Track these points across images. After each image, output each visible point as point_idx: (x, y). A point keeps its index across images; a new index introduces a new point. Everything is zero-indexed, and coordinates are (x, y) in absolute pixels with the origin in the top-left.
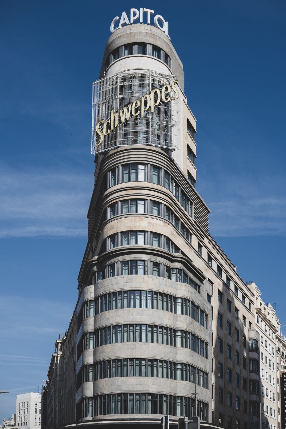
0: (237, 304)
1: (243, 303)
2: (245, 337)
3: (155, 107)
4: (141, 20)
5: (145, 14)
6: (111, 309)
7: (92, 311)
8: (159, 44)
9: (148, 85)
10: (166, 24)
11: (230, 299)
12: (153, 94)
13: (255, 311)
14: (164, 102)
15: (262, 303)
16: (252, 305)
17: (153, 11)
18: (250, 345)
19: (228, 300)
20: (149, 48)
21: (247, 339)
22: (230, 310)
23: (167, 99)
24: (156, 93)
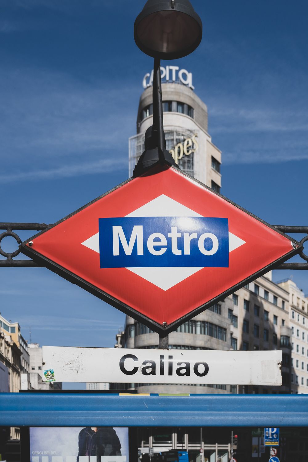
0: (266, 306)
1: (275, 304)
2: (276, 335)
3: (179, 160)
4: (168, 78)
5: (171, 71)
6: (145, 333)
7: (133, 333)
8: (182, 100)
9: (173, 140)
10: (190, 76)
11: (258, 304)
12: (176, 149)
13: (290, 308)
14: (186, 156)
15: (299, 297)
16: (286, 303)
17: (177, 68)
18: (282, 341)
19: (255, 305)
20: (174, 105)
21: (279, 336)
22: (258, 314)
23: (188, 151)
24: (179, 147)
